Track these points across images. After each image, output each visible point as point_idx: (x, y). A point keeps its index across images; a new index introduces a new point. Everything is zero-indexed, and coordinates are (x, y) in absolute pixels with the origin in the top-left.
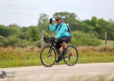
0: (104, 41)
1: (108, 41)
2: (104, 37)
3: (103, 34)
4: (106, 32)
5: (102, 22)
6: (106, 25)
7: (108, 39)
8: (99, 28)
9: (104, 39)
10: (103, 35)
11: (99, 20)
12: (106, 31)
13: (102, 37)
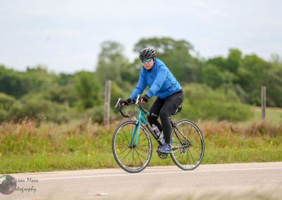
0: (258, 110)
1: (268, 110)
2: (258, 98)
3: (255, 91)
4: (265, 88)
5: (253, 62)
6: (264, 71)
7: (268, 105)
8: (248, 76)
9: (259, 105)
10: (256, 95)
11: (247, 57)
12: (264, 85)
13: (253, 100)
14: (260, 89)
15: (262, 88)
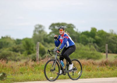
0: (105, 55)
1: (109, 55)
2: (104, 49)
3: (103, 46)
4: (107, 45)
5: (102, 33)
6: (107, 37)
7: (109, 52)
8: (99, 40)
9: (105, 52)
11: (99, 31)
13: (102, 50)
14: (105, 45)
15: (106, 45)
